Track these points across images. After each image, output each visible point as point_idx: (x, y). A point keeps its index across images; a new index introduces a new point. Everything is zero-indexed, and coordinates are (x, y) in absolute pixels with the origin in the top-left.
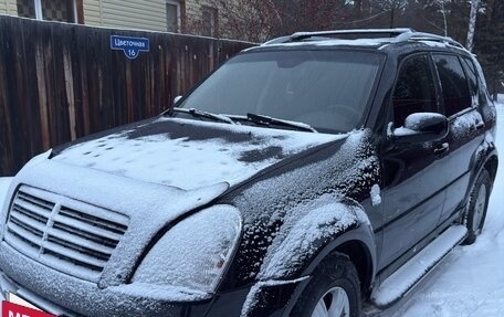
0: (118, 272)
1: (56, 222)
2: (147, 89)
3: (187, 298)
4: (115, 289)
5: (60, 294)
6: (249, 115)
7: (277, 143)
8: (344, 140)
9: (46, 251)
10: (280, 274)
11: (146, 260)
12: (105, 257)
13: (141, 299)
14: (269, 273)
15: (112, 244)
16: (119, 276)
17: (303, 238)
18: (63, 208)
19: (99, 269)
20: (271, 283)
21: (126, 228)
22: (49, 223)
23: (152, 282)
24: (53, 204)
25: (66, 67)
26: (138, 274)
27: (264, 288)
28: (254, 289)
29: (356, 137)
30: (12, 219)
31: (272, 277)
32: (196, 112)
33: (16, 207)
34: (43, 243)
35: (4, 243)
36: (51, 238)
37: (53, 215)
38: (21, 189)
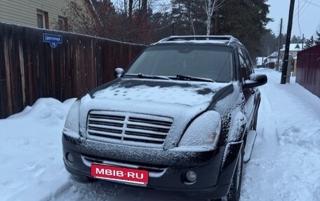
0: (173, 142)
1: (128, 125)
3: (206, 150)
4: (173, 150)
5: (139, 157)
6: (178, 76)
7: (206, 87)
8: (232, 86)
9: (126, 139)
10: (235, 139)
11: (184, 135)
12: (164, 137)
13: (187, 152)
14: (231, 139)
15: (166, 131)
16: (174, 144)
17: (238, 125)
18: (130, 118)
19: (161, 143)
20: (233, 143)
21: (172, 123)
22: (125, 125)
23: (189, 145)
24: (124, 117)
25: (20, 52)
26: (181, 142)
27: (231, 145)
28: (228, 146)
29: (236, 84)
30: (91, 128)
31: (232, 141)
32: (143, 75)
33: (92, 122)
34: (123, 135)
35: (88, 140)
36: (127, 133)
37: (126, 122)
38: (92, 113)
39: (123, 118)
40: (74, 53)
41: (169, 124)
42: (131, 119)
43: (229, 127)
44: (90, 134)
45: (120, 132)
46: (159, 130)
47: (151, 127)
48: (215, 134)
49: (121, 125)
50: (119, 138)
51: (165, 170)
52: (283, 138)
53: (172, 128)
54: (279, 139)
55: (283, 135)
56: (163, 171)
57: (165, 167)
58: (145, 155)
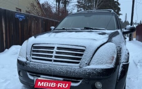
0: (86, 62)
1: (56, 52)
2: (25, 30)
3: (109, 67)
4: (86, 67)
5: (64, 72)
6: (85, 28)
9: (55, 61)
10: (125, 61)
11: (93, 58)
12: (80, 59)
13: (95, 69)
15: (81, 55)
16: (86, 64)
17: (126, 52)
19: (78, 63)
20: (124, 63)
21: (84, 50)
22: (54, 52)
23: (97, 64)
25: (3, 22)
26: (91, 62)
27: (123, 65)
28: (121, 65)
29: (119, 31)
30: (33, 55)
31: (124, 62)
32: (65, 28)
33: (34, 51)
34: (53, 58)
35: (31, 62)
36: (56, 57)
37: (55, 50)
38: (34, 46)
39: (53, 48)
40: (31, 24)
41: (83, 51)
42: (58, 48)
43: (121, 53)
44: (33, 58)
45: (51, 57)
46: (76, 55)
47: (71, 53)
48: (113, 57)
49: (52, 52)
50: (51, 60)
51: (81, 81)
52: (139, 64)
53: (85, 53)
54: (136, 65)
55: (138, 63)
56: (79, 82)
57: (81, 79)
58: (67, 71)
